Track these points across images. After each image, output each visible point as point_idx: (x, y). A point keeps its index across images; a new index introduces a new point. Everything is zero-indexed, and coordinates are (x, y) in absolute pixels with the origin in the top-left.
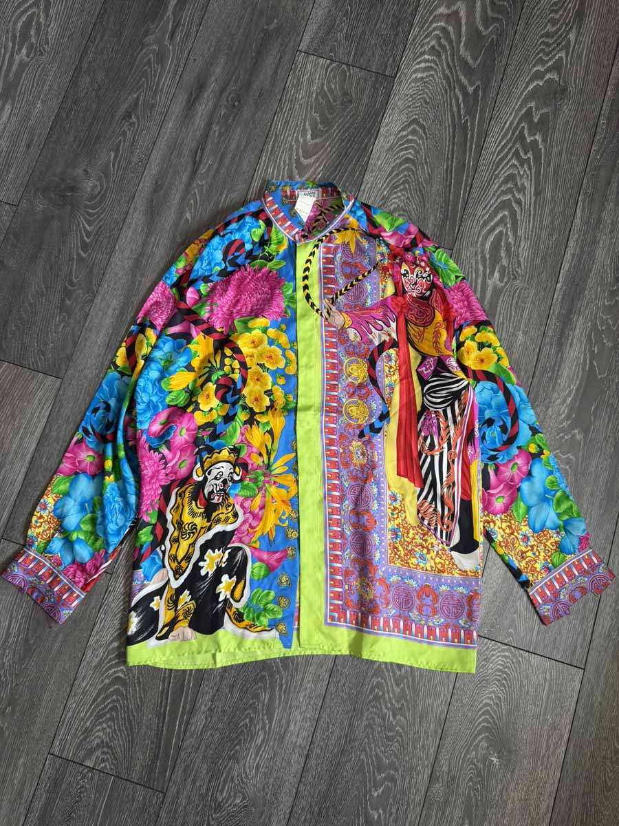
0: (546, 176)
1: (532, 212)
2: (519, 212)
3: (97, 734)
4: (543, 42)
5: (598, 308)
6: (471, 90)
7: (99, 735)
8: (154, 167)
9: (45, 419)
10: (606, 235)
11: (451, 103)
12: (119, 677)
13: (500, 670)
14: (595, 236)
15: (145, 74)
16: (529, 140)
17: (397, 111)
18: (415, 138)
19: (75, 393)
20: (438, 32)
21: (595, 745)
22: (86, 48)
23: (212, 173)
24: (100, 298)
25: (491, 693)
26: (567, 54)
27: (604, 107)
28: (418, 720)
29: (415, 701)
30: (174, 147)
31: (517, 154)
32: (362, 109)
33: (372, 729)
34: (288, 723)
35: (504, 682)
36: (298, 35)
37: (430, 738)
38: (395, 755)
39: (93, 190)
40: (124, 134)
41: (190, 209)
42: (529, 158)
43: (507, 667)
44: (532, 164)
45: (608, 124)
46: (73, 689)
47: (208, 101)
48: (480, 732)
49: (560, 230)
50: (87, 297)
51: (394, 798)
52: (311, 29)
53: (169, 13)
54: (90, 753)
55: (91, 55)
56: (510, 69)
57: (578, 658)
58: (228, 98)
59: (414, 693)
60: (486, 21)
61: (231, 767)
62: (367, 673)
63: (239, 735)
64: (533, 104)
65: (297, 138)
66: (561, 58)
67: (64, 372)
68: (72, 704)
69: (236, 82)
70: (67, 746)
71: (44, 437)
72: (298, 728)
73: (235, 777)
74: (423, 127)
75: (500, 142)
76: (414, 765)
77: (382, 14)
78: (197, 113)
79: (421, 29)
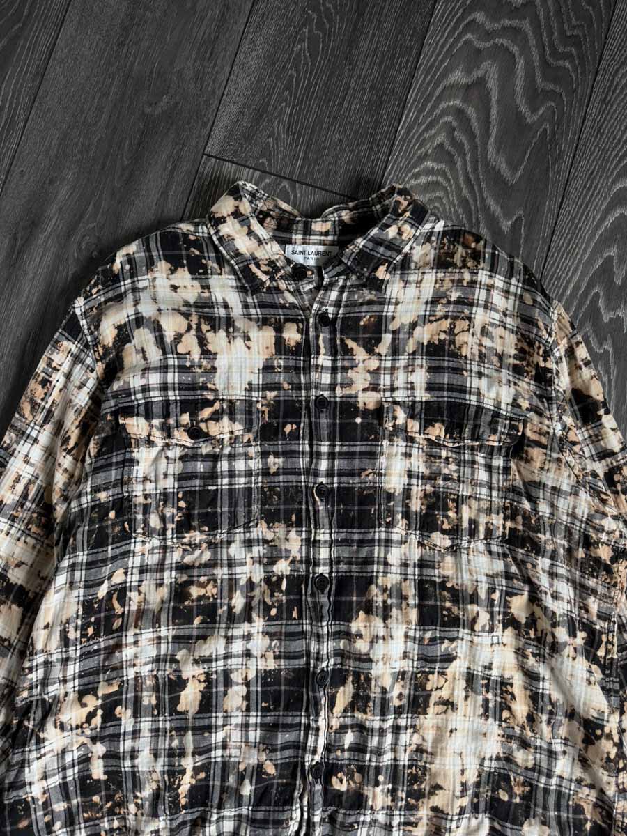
6: (506, 225)
16: (605, 321)
20: (449, 118)
36: (204, 125)
42: (606, 351)
44: (612, 364)
47: (45, 250)
52: (228, 113)
56: (577, 184)
58: (79, 245)
60: (534, 97)
64: (613, 252)
77: (353, 84)
78: (26, 273)
79: (420, 112)
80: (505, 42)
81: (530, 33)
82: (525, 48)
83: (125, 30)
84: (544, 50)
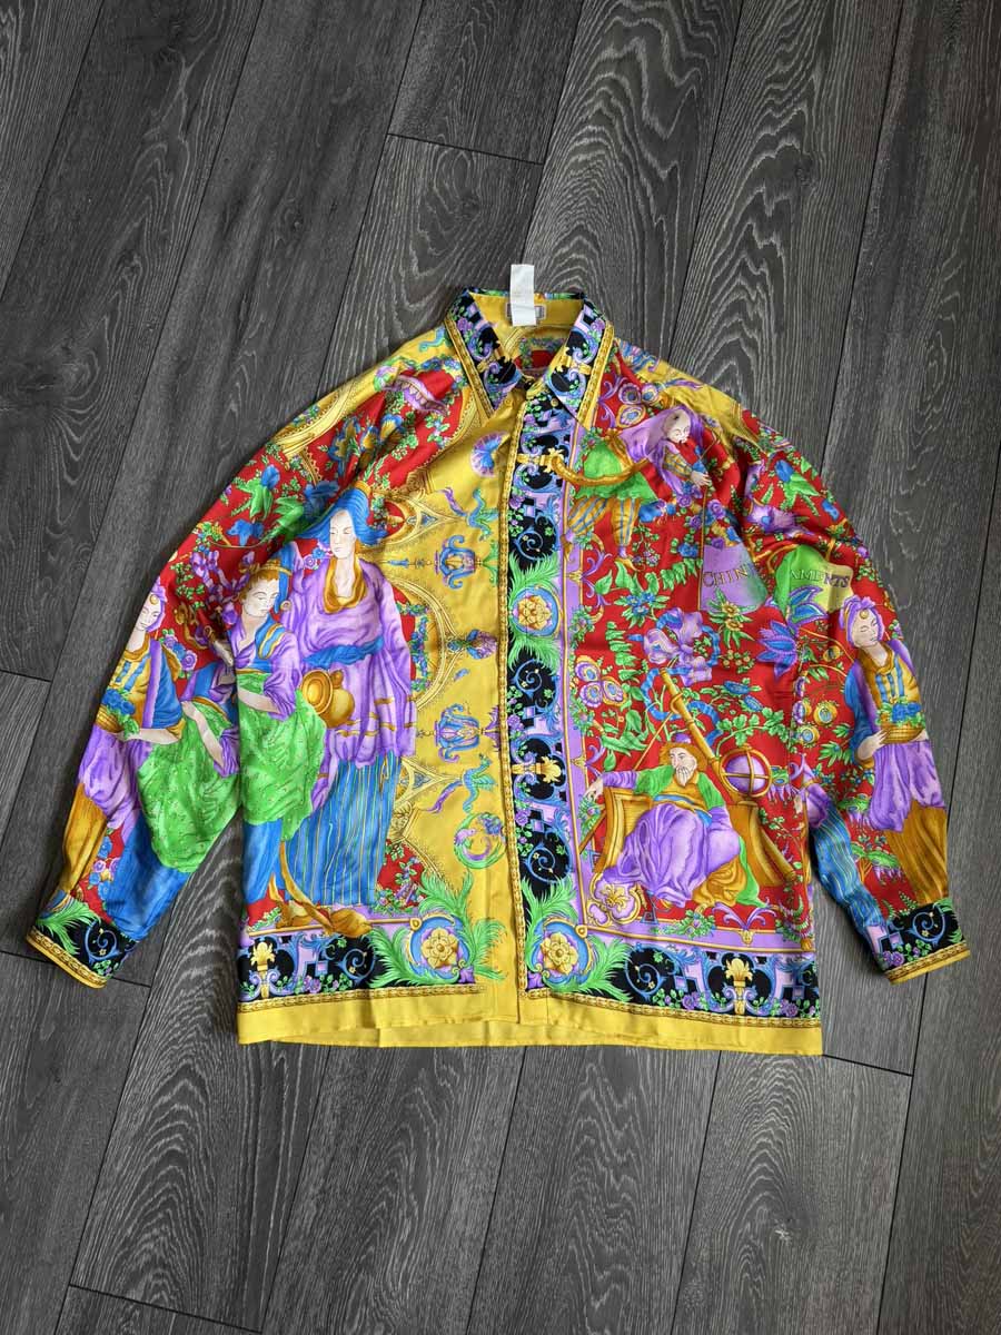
0: (791, 300)
1: (775, 358)
2: (753, 362)
3: (144, 1247)
4: (770, 91)
5: (889, 500)
6: (663, 174)
7: (148, 1247)
8: (173, 336)
9: (28, 748)
10: (892, 383)
11: (634, 198)
12: (174, 1151)
13: (780, 1089)
14: (876, 389)
15: (149, 190)
16: (760, 245)
17: (550, 216)
18: (582, 256)
19: (72, 704)
20: (605, 88)
21: (939, 1194)
22: (54, 155)
23: (266, 337)
24: (102, 547)
25: (767, 1126)
26: (810, 106)
27: (874, 186)
28: (654, 1180)
29: (648, 1150)
30: (203, 300)
31: (743, 266)
32: (495, 217)
33: (583, 1198)
34: (450, 1203)
35: (788, 1106)
36: (386, 110)
37: (677, 1208)
38: (624, 1240)
39: (79, 378)
40: (123, 286)
41: (236, 396)
42: (763, 274)
43: (791, 1082)
44: (768, 283)
45: (881, 212)
46: (102, 1178)
47: (252, 224)
48: (755, 1191)
49: (821, 383)
50: (82, 548)
51: (627, 1309)
52: (406, 99)
53: (181, 90)
54: (134, 1278)
55: (62, 167)
56: (724, 136)
57: (902, 1059)
58: (282, 218)
59: (646, 1137)
60: (680, 65)
61: (362, 1282)
62: (569, 1111)
63: (371, 1229)
64: (762, 189)
65: (397, 269)
66: (801, 113)
67: (52, 670)
68: (101, 1201)
69: (293, 191)
70: (98, 1271)
71: (27, 776)
72: (466, 1208)
73: (371, 1298)
74: (593, 238)
75: (716, 252)
76: (655, 1253)
77: (516, 66)
78: (236, 244)
79: (578, 85)
80: (650, 20)
81: (672, 11)
82: (668, 25)
83: (309, 36)
84: (686, 25)
